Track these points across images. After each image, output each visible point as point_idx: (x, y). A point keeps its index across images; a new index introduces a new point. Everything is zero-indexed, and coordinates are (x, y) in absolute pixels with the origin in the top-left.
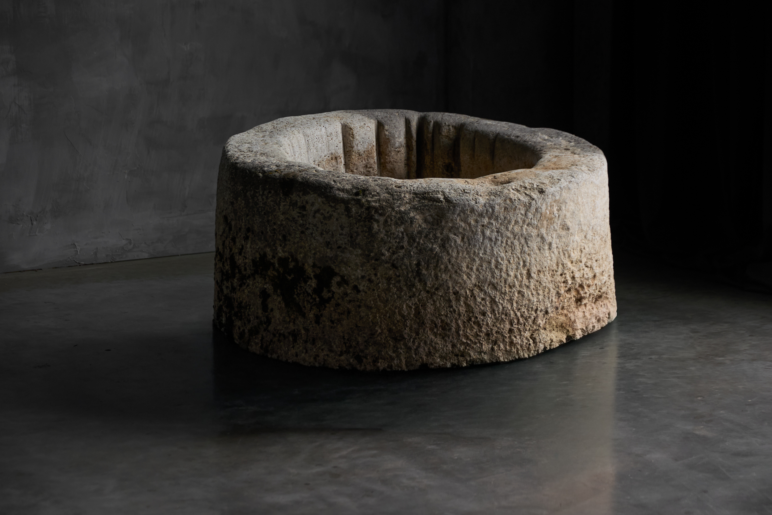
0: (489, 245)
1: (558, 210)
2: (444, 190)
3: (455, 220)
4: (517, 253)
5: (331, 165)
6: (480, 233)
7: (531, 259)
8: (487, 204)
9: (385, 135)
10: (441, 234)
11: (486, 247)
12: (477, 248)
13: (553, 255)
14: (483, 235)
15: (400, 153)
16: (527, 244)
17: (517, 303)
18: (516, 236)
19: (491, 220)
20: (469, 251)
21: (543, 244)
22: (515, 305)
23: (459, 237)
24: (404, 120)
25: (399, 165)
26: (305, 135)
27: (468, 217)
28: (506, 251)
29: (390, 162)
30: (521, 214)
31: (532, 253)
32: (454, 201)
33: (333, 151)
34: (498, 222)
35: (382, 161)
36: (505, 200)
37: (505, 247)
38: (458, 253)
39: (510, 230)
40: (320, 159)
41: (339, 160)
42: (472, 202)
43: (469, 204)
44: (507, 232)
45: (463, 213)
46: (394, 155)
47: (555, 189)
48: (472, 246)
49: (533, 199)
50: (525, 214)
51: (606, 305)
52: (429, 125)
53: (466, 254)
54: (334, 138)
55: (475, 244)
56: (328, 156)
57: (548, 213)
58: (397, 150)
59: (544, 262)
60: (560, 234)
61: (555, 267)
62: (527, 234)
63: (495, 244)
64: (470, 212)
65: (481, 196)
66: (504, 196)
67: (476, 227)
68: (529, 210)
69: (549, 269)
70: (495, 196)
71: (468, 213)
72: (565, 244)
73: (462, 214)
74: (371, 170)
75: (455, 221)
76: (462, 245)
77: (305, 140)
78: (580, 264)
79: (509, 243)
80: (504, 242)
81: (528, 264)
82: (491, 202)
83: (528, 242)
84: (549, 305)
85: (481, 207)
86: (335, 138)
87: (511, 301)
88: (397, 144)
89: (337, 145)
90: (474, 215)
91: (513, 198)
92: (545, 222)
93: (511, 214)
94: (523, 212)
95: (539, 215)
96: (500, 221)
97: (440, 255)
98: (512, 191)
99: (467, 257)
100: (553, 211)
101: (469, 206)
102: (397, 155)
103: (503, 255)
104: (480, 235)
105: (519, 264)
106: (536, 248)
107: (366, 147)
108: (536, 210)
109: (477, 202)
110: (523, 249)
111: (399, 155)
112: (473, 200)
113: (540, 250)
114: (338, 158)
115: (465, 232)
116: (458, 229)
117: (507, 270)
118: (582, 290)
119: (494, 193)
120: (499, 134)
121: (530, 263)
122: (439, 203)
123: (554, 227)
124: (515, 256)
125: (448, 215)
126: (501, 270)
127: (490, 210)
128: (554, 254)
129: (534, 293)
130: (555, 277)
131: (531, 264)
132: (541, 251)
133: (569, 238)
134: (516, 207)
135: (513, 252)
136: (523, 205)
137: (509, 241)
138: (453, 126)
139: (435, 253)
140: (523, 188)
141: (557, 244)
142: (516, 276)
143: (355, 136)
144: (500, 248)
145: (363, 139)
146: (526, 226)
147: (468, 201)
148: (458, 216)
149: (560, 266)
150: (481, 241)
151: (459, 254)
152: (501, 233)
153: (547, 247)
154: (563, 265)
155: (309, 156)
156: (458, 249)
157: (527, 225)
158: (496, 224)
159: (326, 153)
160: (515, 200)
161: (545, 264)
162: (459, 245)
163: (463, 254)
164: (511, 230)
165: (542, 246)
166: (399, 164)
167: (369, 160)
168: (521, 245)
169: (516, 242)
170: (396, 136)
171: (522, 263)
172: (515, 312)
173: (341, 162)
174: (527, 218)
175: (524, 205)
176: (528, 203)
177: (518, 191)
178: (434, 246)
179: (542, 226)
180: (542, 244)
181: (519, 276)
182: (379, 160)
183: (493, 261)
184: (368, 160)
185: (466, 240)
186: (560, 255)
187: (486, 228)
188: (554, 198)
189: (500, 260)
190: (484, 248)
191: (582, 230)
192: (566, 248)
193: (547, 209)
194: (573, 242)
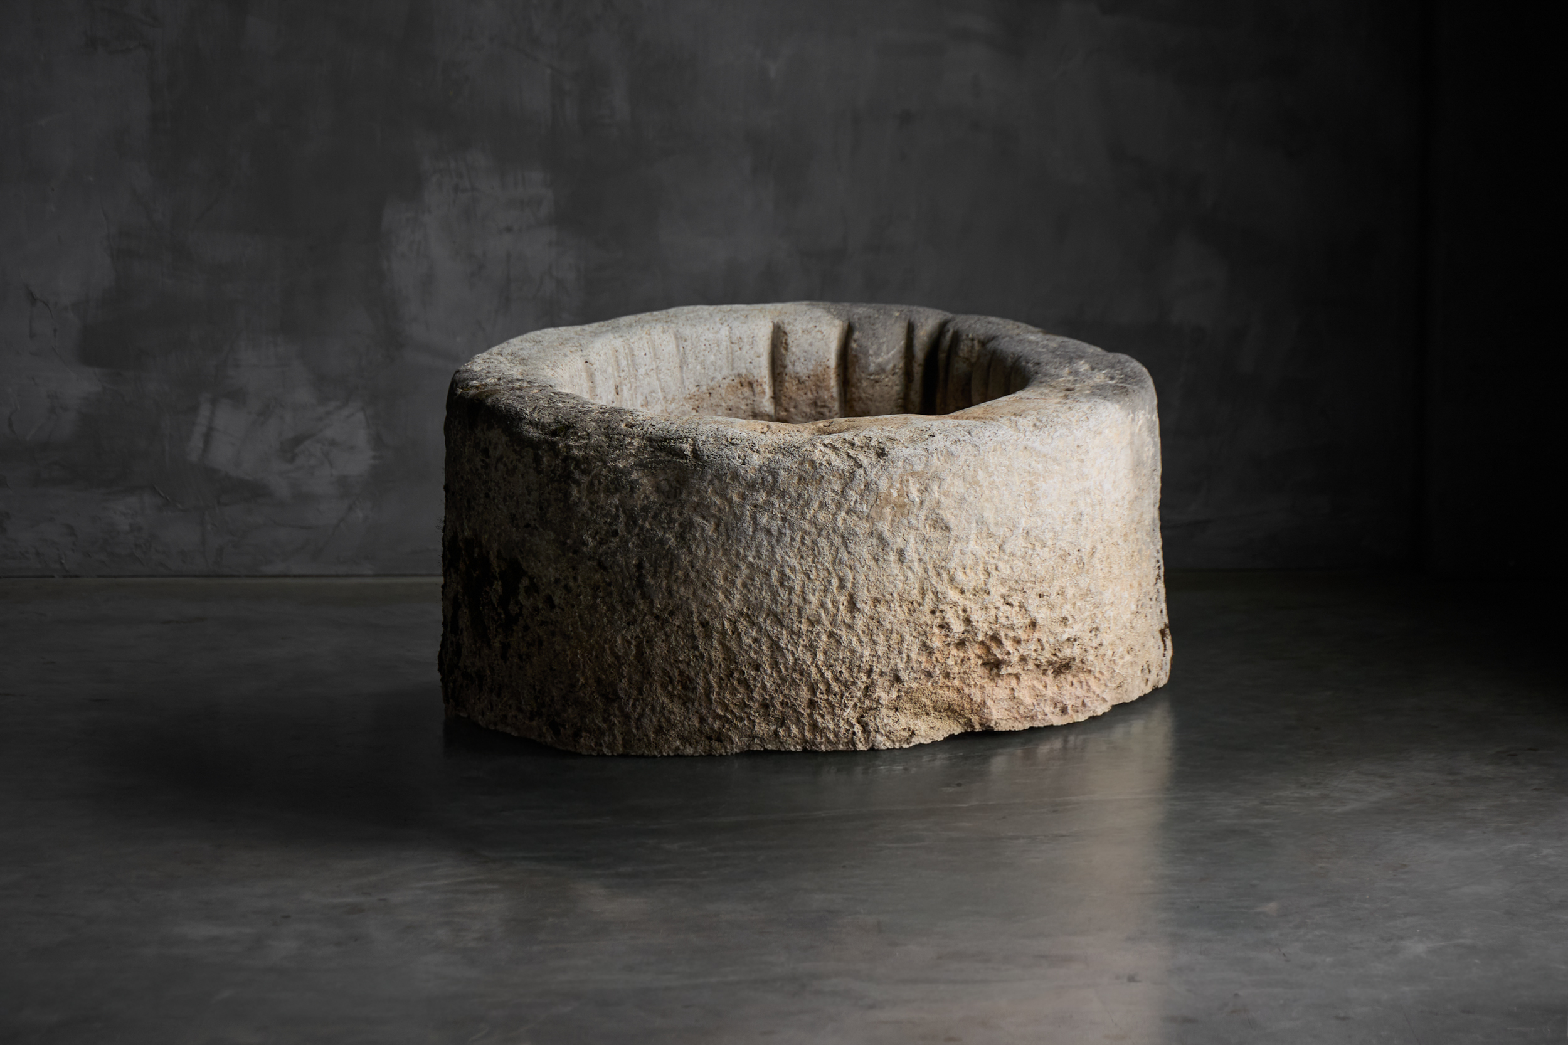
0: (765, 543)
1: (920, 491)
2: (699, 437)
3: (704, 491)
4: (823, 561)
5: (740, 395)
6: (748, 519)
7: (857, 575)
8: (763, 467)
9: (852, 349)
10: (681, 514)
11: (760, 545)
12: (743, 545)
13: (909, 574)
14: (753, 522)
15: (879, 383)
16: (847, 547)
17: (825, 653)
18: (821, 530)
19: (772, 496)
20: (726, 549)
21: (883, 550)
22: (821, 657)
23: (710, 523)
24: (905, 324)
25: (877, 407)
26: (678, 337)
27: (727, 488)
28: (802, 557)
29: (860, 398)
30: (834, 491)
31: (858, 565)
32: (706, 458)
33: (744, 372)
34: (784, 501)
35: (849, 396)
36: (802, 463)
37: (799, 549)
38: (708, 551)
39: (808, 518)
40: (712, 384)
41: (758, 389)
42: (735, 462)
43: (729, 464)
44: (802, 522)
45: (718, 479)
46: (867, 386)
47: (913, 451)
48: (732, 542)
49: (861, 466)
50: (842, 492)
51: (1084, 684)
52: (945, 337)
53: (723, 556)
54: (746, 347)
55: (739, 537)
56: (731, 378)
57: (895, 494)
58: (872, 377)
59: (887, 585)
60: (927, 536)
61: (915, 595)
62: (846, 529)
63: (778, 541)
64: (730, 479)
65: (757, 452)
66: (800, 456)
67: (740, 507)
68: (850, 484)
69: (900, 599)
70: (784, 455)
71: (728, 481)
72: (939, 555)
73: (716, 482)
74: (825, 411)
75: (704, 494)
76: (715, 537)
78: (985, 596)
79: (808, 541)
80: (798, 539)
81: (849, 585)
82: (773, 465)
83: (849, 544)
84: (901, 666)
85: (753, 471)
86: (748, 347)
87: (812, 648)
88: (872, 368)
89: (750, 360)
90: (737, 484)
91: (818, 461)
92: (887, 511)
93: (811, 489)
94: (838, 488)
95: (873, 497)
96: (789, 500)
97: (676, 552)
98: (822, 448)
99: (723, 559)
100: (907, 492)
101: (729, 468)
102: (873, 387)
103: (794, 562)
104: (747, 523)
105: (830, 582)
106: (866, 556)
107: (811, 367)
108: (865, 486)
109: (746, 461)
110: (837, 556)
111: (878, 388)
112: (739, 458)
113: (877, 561)
114: (755, 385)
115: (721, 515)
116: (708, 507)
117: (803, 592)
118: (999, 647)
119: (784, 449)
121: (853, 583)
122: (682, 458)
123: (909, 522)
124: (819, 566)
125: (692, 481)
126: (791, 590)
127: (770, 478)
128: (913, 572)
129: (865, 639)
130: (916, 615)
131: (857, 585)
132: (880, 563)
133: (951, 545)
134: (823, 477)
135: (816, 560)
136: (837, 475)
137: (807, 538)
139: (667, 547)
140: (847, 445)
141: (919, 554)
142: (822, 605)
143: (789, 347)
144: (788, 550)
145: (805, 354)
146: (843, 514)
147: (729, 460)
148: (709, 485)
149: (930, 595)
150: (751, 533)
151: (709, 553)
152: (789, 523)
153: (893, 557)
154: (936, 593)
155: (684, 375)
156: (707, 543)
157: (847, 513)
158: (782, 505)
159: (725, 372)
160: (821, 464)
161: (891, 588)
162: (710, 536)
163: (716, 554)
164: (811, 518)
165: (881, 554)
166: (878, 404)
167: (820, 393)
168: (833, 548)
169: (823, 542)
170: (871, 352)
171: (835, 582)
172: (820, 671)
173: (764, 392)
174: (846, 499)
175: (840, 475)
176: (849, 472)
177: (835, 449)
178: (667, 536)
179: (881, 517)
180: (880, 550)
181: (830, 605)
182: (843, 394)
183: (774, 571)
184: (818, 393)
185: (722, 528)
186: (928, 574)
187: (761, 510)
188: (909, 468)
189: (787, 571)
190: (757, 547)
191: (990, 535)
192: (943, 563)
193: (891, 486)
194: (962, 553)
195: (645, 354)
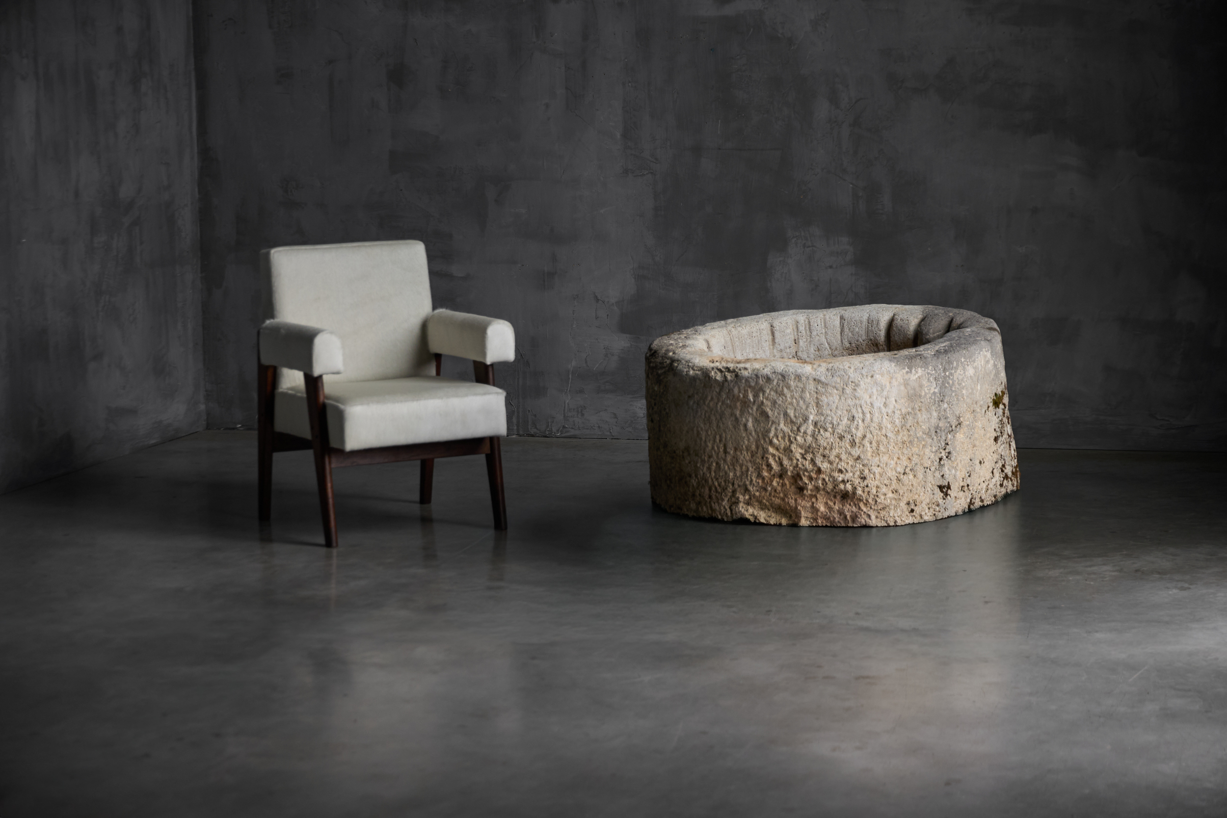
0: (692, 415)
1: (754, 396)
4: (713, 427)
7: (727, 435)
12: (685, 415)
13: (751, 437)
14: (688, 405)
16: (722, 420)
17: (715, 472)
18: (712, 411)
21: (737, 424)
22: (713, 474)
26: (841, 318)
28: (705, 424)
30: (716, 392)
31: (727, 430)
34: (698, 395)
36: (705, 377)
37: (704, 419)
40: (857, 343)
41: (881, 348)
44: (704, 406)
48: (681, 413)
55: (683, 411)
56: (867, 341)
57: (741, 396)
59: (740, 441)
60: (758, 419)
61: (754, 448)
62: (721, 411)
63: (696, 415)
65: (694, 370)
66: (706, 373)
67: (685, 396)
68: (722, 389)
69: (747, 450)
70: (701, 372)
71: (680, 381)
72: (764, 429)
77: (841, 323)
78: (790, 453)
79: (707, 416)
80: (703, 414)
81: (724, 440)
82: (696, 376)
84: (748, 483)
85: (689, 379)
87: (709, 469)
89: (875, 332)
90: (682, 384)
91: (711, 377)
92: (738, 404)
93: (708, 390)
94: (718, 390)
95: (732, 396)
96: (700, 395)
98: (716, 370)
100: (747, 396)
103: (702, 425)
104: (686, 405)
105: (716, 437)
106: (730, 426)
108: (728, 391)
110: (718, 425)
113: (735, 429)
114: (879, 345)
117: (705, 441)
118: (800, 480)
121: (725, 439)
123: (749, 411)
124: (712, 429)
126: (701, 439)
129: (731, 467)
130: (754, 458)
133: (770, 425)
134: (712, 384)
135: (710, 426)
136: (718, 384)
137: (707, 414)
140: (727, 370)
141: (754, 428)
142: (713, 448)
144: (700, 420)
145: (899, 331)
146: (720, 404)
149: (760, 449)
150: (687, 410)
152: (700, 406)
153: (742, 428)
154: (763, 448)
157: (722, 404)
158: (698, 397)
159: (863, 338)
161: (742, 444)
164: (708, 405)
165: (736, 426)
168: (717, 420)
169: (713, 418)
171: (718, 437)
172: (712, 480)
174: (720, 397)
176: (722, 383)
177: (721, 371)
179: (736, 407)
181: (716, 448)
183: (695, 429)
186: (759, 439)
187: (691, 399)
188: (747, 383)
189: (699, 429)
190: (689, 417)
191: (792, 422)
192: (766, 434)
193: (740, 392)
194: (776, 429)
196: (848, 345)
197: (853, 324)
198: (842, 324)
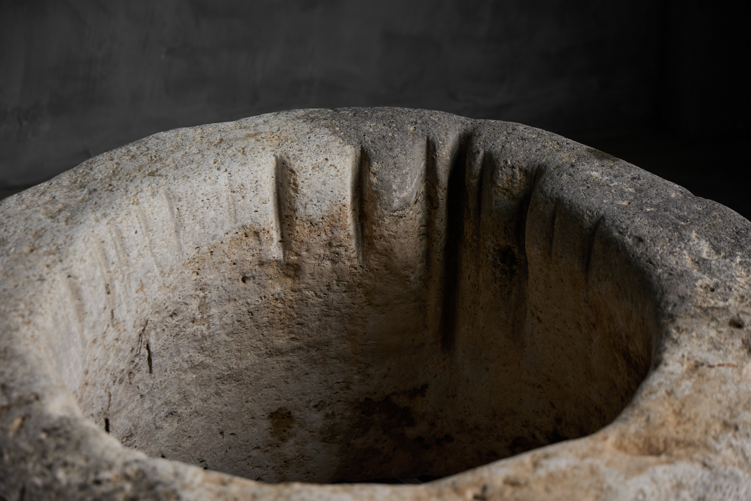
5: (245, 247)
9: (371, 184)
15: (404, 218)
24: (423, 142)
25: (401, 244)
26: (171, 197)
29: (382, 236)
33: (248, 222)
35: (367, 231)
40: (213, 243)
41: (264, 237)
46: (389, 223)
52: (475, 160)
54: (250, 195)
56: (234, 231)
58: (396, 214)
74: (342, 250)
77: (171, 208)
86: (252, 194)
88: (396, 204)
89: (255, 209)
102: (397, 223)
107: (325, 208)
111: (402, 223)
114: (261, 234)
120: (603, 218)
138: (520, 170)
143: (299, 188)
145: (318, 195)
155: (181, 240)
159: (227, 228)
166: (402, 241)
167: (335, 233)
170: (394, 187)
173: (272, 239)
182: (359, 229)
184: (333, 233)
195: (136, 232)
196: (193, 253)
197: (201, 204)
198: (176, 210)
